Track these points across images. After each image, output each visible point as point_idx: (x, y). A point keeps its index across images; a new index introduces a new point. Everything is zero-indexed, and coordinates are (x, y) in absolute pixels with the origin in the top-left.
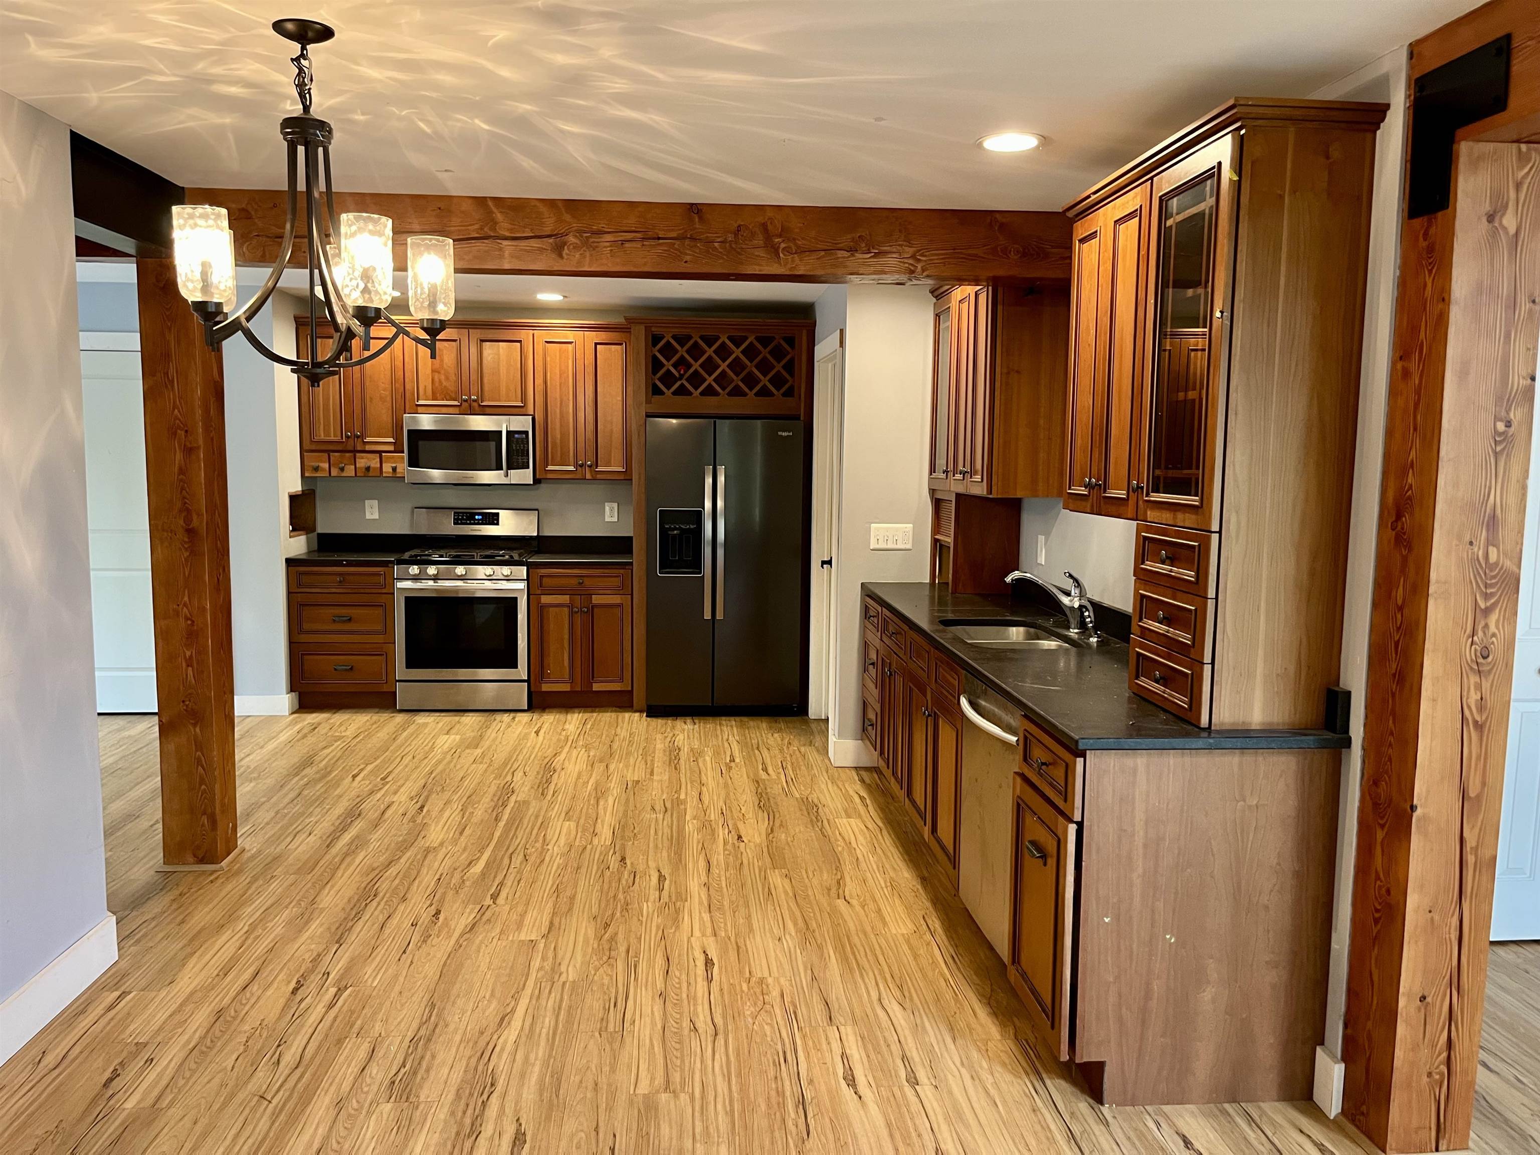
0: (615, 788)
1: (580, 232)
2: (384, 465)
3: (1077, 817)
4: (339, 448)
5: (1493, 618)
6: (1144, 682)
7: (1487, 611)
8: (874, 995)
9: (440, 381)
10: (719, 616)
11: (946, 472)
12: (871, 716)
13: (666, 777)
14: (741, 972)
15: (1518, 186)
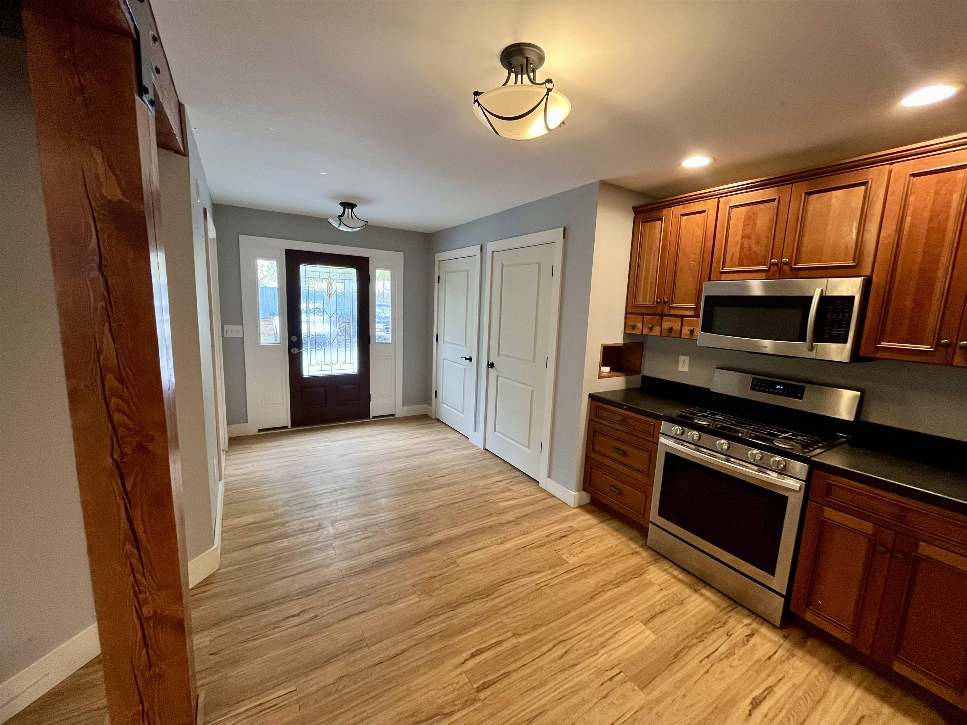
2: (683, 328)
4: (651, 311)
9: (750, 246)
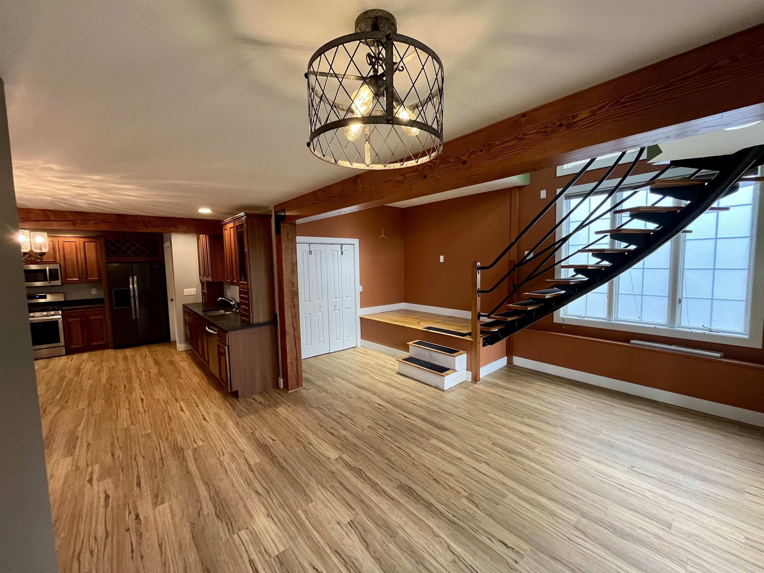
0: (105, 370)
1: (81, 220)
3: (227, 344)
5: (295, 299)
6: (243, 318)
7: (294, 298)
8: (188, 394)
10: (138, 317)
11: (203, 276)
12: (188, 337)
13: (123, 363)
14: (152, 398)
15: (291, 231)
